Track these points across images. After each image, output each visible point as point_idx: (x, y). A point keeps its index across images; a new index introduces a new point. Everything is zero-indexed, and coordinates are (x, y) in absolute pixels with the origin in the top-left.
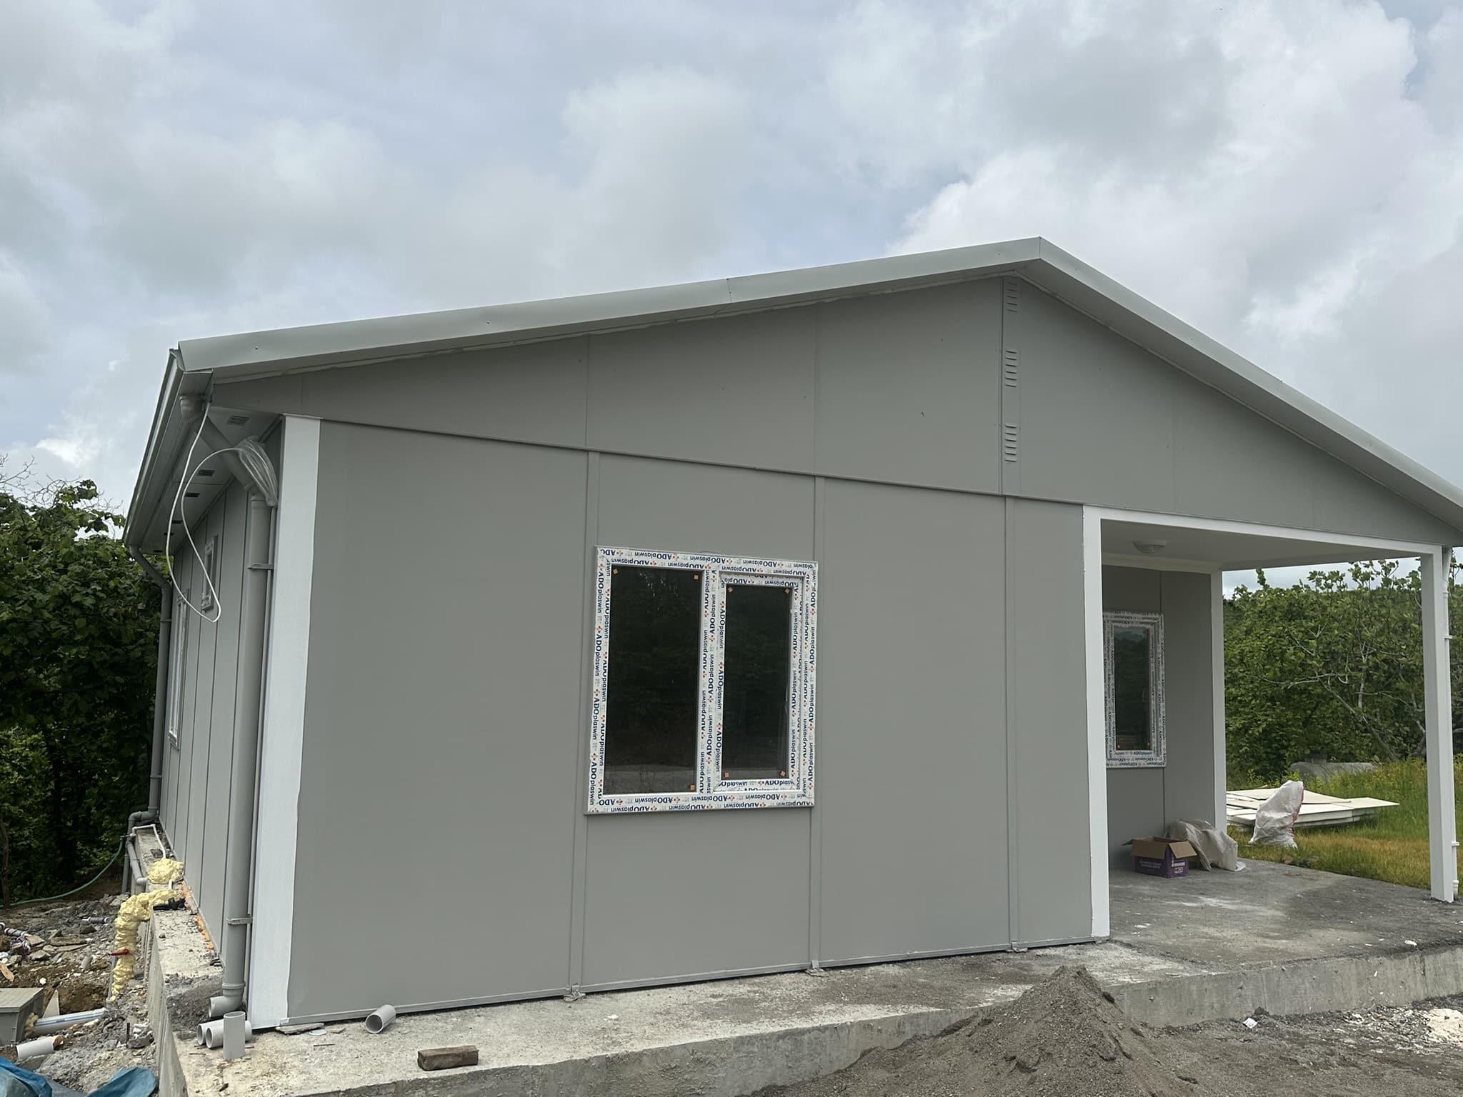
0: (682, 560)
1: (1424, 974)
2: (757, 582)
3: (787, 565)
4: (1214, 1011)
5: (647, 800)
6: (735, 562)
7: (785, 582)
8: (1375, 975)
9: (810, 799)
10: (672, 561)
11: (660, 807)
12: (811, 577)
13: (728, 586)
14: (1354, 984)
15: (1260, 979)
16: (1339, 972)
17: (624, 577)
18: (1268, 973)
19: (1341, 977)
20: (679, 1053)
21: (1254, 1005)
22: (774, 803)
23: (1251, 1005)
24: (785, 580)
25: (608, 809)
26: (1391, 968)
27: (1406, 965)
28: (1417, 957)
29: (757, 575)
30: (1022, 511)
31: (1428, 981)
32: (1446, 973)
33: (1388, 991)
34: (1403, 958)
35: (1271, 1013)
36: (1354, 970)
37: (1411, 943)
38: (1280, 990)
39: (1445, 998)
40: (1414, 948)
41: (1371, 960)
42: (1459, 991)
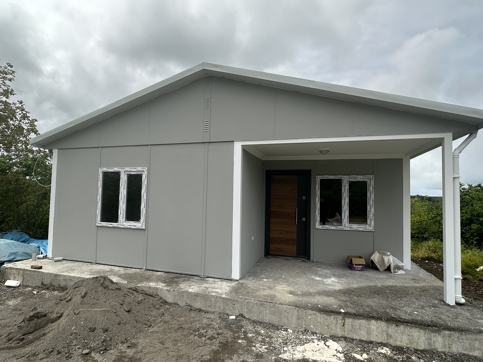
0: (116, 169)
1: (344, 325)
2: (133, 173)
3: (139, 169)
4: (220, 309)
5: (108, 224)
6: (128, 169)
7: (140, 173)
8: (309, 318)
9: (144, 228)
10: (114, 170)
11: (110, 226)
12: (145, 171)
13: (127, 175)
14: (294, 318)
15: (244, 304)
16: (287, 311)
17: (106, 175)
18: (248, 303)
21: (239, 312)
22: (135, 227)
23: (238, 311)
25: (100, 225)
26: (321, 318)
27: (331, 319)
28: (340, 317)
29: (133, 172)
30: (212, 146)
31: (346, 329)
32: (360, 329)
33: (317, 326)
34: (330, 315)
35: (247, 317)
36: (296, 312)
37: (342, 311)
38: (253, 310)
39: (356, 340)
40: (340, 313)
41: (307, 311)
42: (369, 340)
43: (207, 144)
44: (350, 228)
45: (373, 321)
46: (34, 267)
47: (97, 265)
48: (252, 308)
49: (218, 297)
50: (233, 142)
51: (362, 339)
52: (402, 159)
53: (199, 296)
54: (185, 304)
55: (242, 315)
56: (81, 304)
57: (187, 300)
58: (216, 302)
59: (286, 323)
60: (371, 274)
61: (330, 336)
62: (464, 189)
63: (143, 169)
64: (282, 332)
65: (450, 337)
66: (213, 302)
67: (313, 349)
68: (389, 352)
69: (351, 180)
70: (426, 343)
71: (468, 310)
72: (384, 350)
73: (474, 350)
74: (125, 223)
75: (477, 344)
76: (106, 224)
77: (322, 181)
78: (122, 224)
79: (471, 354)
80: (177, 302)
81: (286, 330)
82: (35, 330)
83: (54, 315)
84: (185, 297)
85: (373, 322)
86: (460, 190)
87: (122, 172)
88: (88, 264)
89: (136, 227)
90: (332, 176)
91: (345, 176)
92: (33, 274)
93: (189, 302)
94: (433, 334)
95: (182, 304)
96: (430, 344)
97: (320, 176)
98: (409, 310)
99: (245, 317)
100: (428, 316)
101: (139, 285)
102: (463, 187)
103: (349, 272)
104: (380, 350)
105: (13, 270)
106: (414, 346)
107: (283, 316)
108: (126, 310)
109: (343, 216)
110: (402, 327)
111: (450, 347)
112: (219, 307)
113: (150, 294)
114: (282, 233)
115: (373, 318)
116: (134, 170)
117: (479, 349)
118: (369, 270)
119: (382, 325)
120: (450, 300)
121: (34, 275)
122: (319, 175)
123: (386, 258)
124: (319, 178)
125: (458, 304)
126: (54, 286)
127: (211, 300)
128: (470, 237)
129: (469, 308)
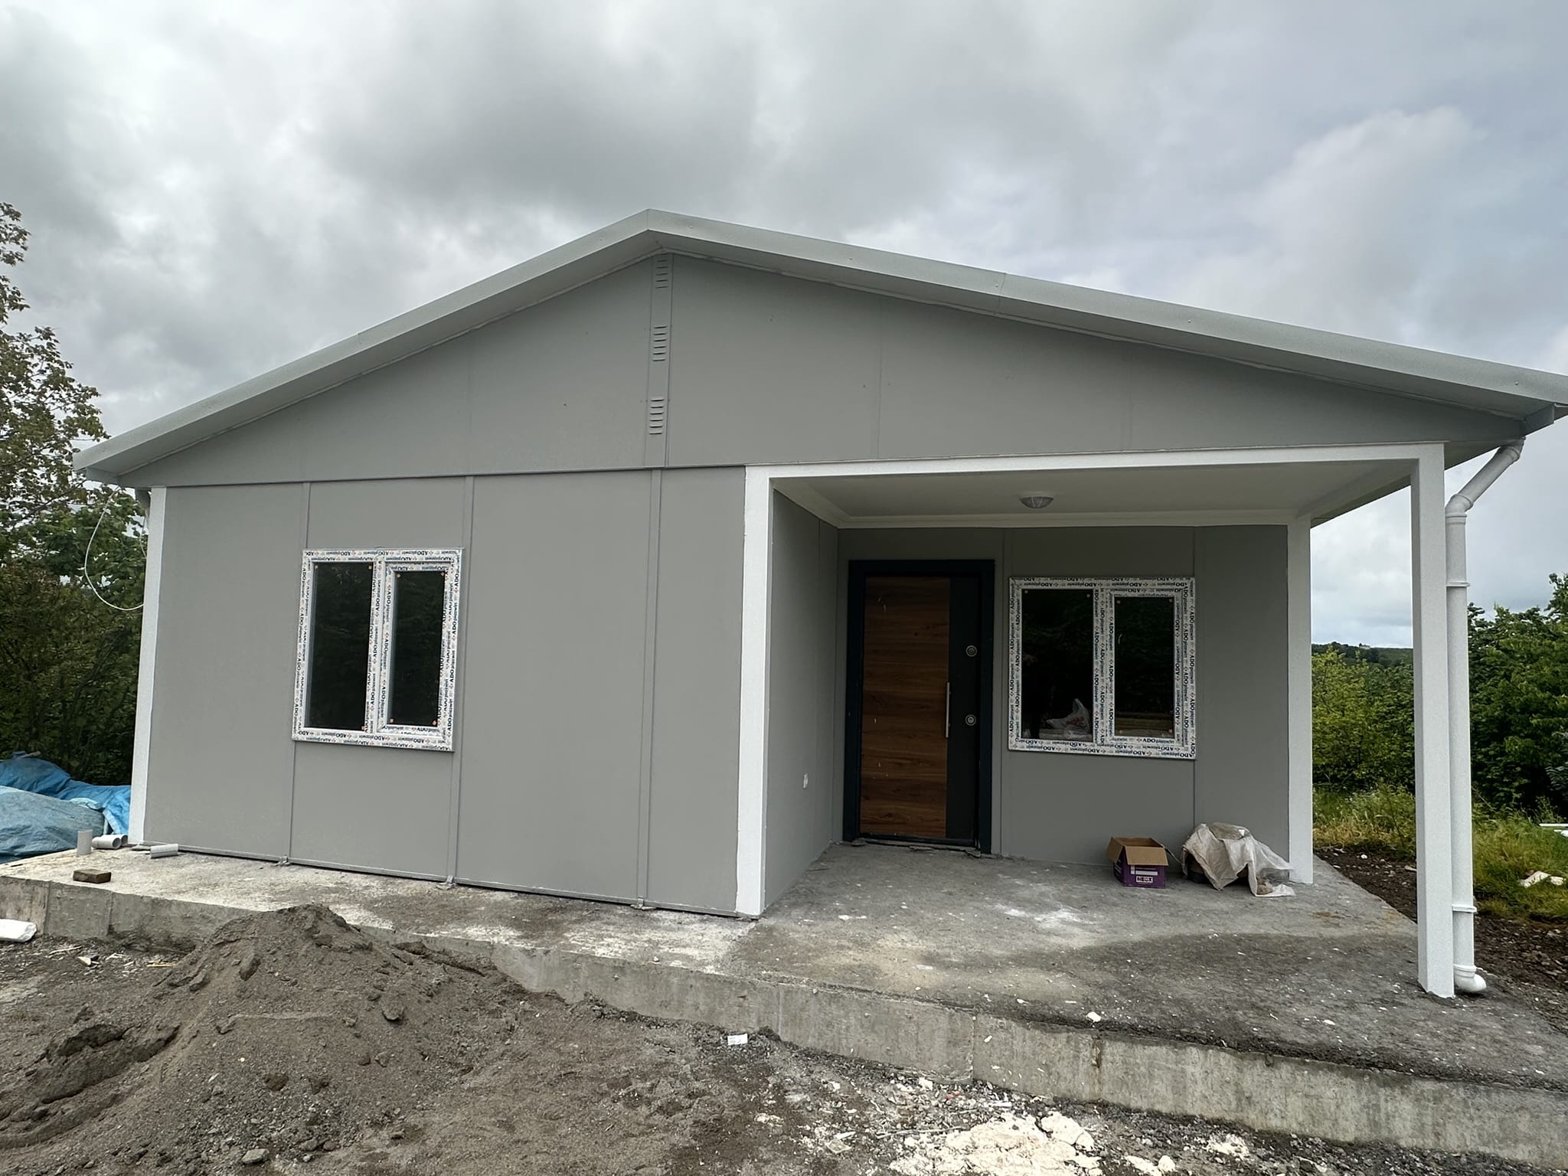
0: (358, 555)
1: (1098, 1065)
2: (416, 568)
3: (436, 553)
4: (698, 1012)
5: (330, 734)
6: (397, 554)
7: (437, 567)
8: (987, 1040)
9: (450, 747)
10: (351, 556)
11: (338, 740)
12: (456, 561)
13: (396, 573)
14: (940, 1042)
15: (775, 994)
16: (915, 1018)
17: (323, 570)
18: (789, 991)
19: (918, 1026)
20: (194, 908)
21: (759, 1021)
22: (420, 746)
23: (755, 1021)
24: (438, 565)
25: (304, 738)
26: (1024, 1039)
27: (1059, 1042)
28: (1087, 1038)
29: (415, 563)
30: (673, 481)
31: (1105, 1077)
32: (1151, 1076)
33: (1012, 1067)
34: (1053, 1031)
35: (784, 1038)
36: (943, 1022)
37: (1094, 1017)
38: (805, 1015)
39: (1139, 1111)
40: (1088, 1024)
41: (981, 1018)
42: (1179, 1111)
43: (656, 475)
44: (1119, 749)
45: (1194, 1050)
46: (83, 876)
47: (294, 868)
48: (802, 1010)
49: (691, 974)
50: (742, 469)
51: (1158, 1107)
52: (1286, 526)
53: (628, 971)
54: (582, 998)
55: (768, 1033)
56: (240, 996)
57: (589, 982)
58: (684, 990)
59: (913, 1057)
60: (1185, 897)
61: (1055, 1099)
62: (1482, 624)
63: (447, 555)
64: (899, 1086)
65: (1437, 1100)
66: (675, 989)
67: (1001, 1142)
68: (1245, 1151)
69: (1123, 594)
70: (1364, 1121)
71: (1496, 1013)
72: (1230, 1145)
73: (1516, 1141)
74: (386, 733)
75: (1524, 1123)
76: (323, 734)
77: (1029, 597)
78: (378, 734)
79: (1505, 1154)
80: (558, 990)
81: (912, 1081)
82: (85, 1086)
83: (150, 1036)
84: (585, 972)
85: (1194, 1052)
86: (1471, 629)
87: (378, 564)
88: (263, 864)
89: (425, 744)
90: (1059, 582)
91: (1104, 582)
92: (81, 901)
93: (596, 991)
94: (1383, 1092)
95: (573, 996)
96: (1374, 1125)
97: (1023, 582)
98: (1307, 1014)
99: (778, 1039)
100: (1368, 1031)
101: (432, 935)
102: (1479, 617)
103: (1115, 889)
104: (1215, 1145)
105: (13, 885)
106: (1324, 1130)
107: (902, 1034)
108: (388, 1017)
109: (1095, 710)
110: (1285, 1070)
111: (1437, 1135)
112: (696, 1006)
113: (467, 964)
114: (900, 764)
115: (1193, 1039)
116: (418, 558)
117: (1530, 1140)
118: (1181, 886)
119: (1223, 1063)
120: (1439, 982)
121: (84, 902)
122: (1021, 577)
123: (1234, 847)
124: (1018, 588)
125: (1463, 993)
126: (149, 939)
127: (668, 985)
128: (1502, 776)
129: (1499, 1006)
